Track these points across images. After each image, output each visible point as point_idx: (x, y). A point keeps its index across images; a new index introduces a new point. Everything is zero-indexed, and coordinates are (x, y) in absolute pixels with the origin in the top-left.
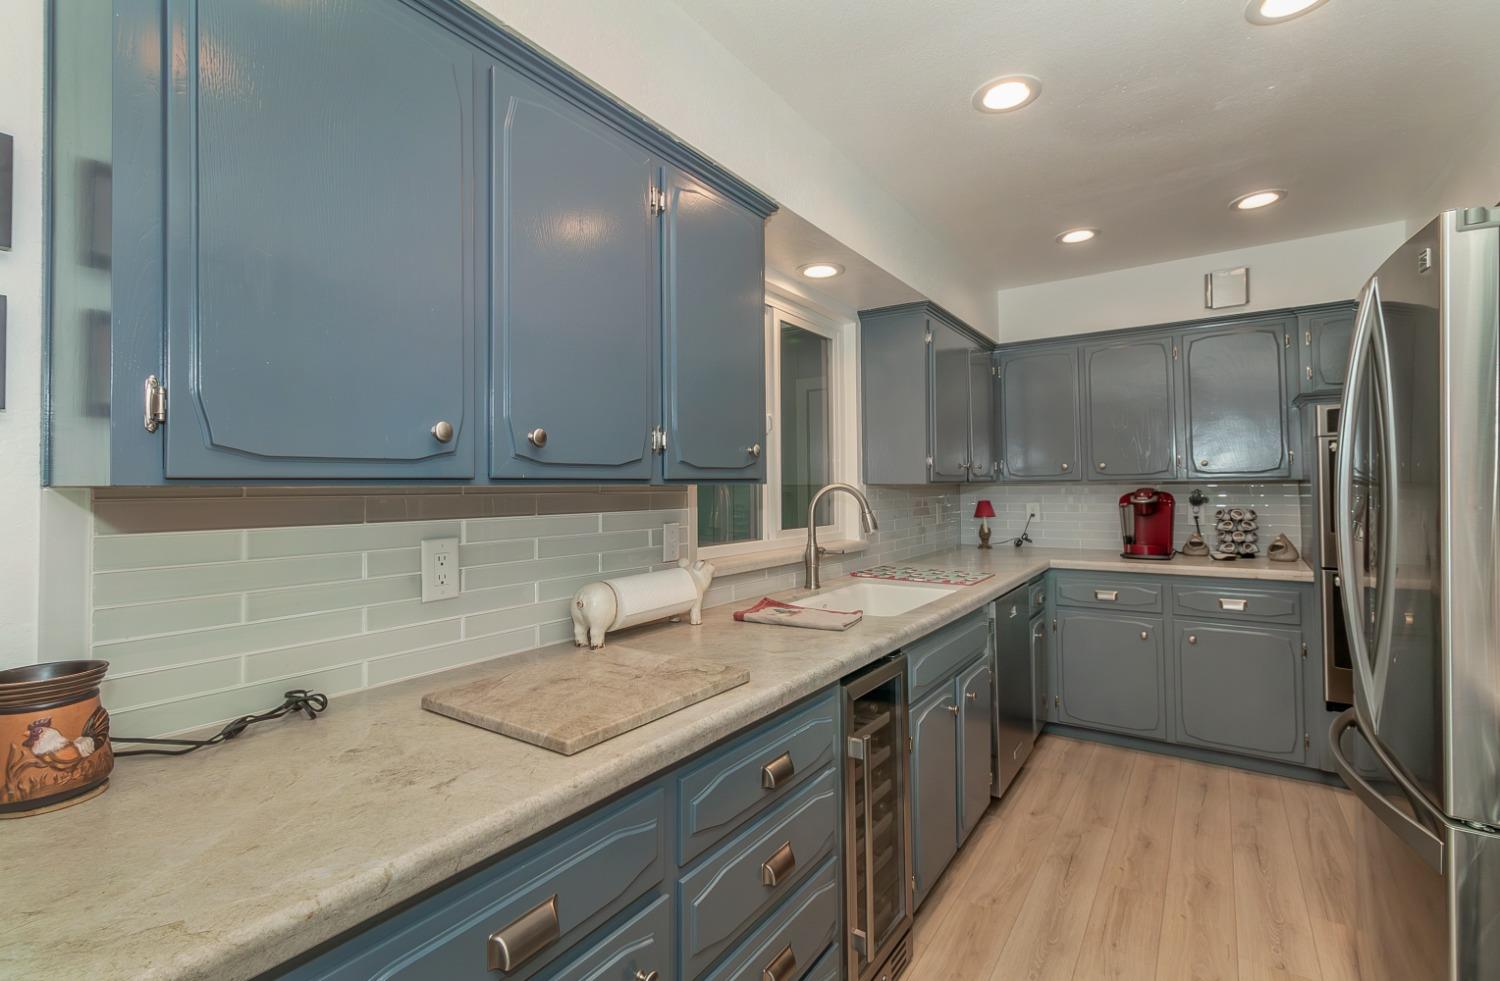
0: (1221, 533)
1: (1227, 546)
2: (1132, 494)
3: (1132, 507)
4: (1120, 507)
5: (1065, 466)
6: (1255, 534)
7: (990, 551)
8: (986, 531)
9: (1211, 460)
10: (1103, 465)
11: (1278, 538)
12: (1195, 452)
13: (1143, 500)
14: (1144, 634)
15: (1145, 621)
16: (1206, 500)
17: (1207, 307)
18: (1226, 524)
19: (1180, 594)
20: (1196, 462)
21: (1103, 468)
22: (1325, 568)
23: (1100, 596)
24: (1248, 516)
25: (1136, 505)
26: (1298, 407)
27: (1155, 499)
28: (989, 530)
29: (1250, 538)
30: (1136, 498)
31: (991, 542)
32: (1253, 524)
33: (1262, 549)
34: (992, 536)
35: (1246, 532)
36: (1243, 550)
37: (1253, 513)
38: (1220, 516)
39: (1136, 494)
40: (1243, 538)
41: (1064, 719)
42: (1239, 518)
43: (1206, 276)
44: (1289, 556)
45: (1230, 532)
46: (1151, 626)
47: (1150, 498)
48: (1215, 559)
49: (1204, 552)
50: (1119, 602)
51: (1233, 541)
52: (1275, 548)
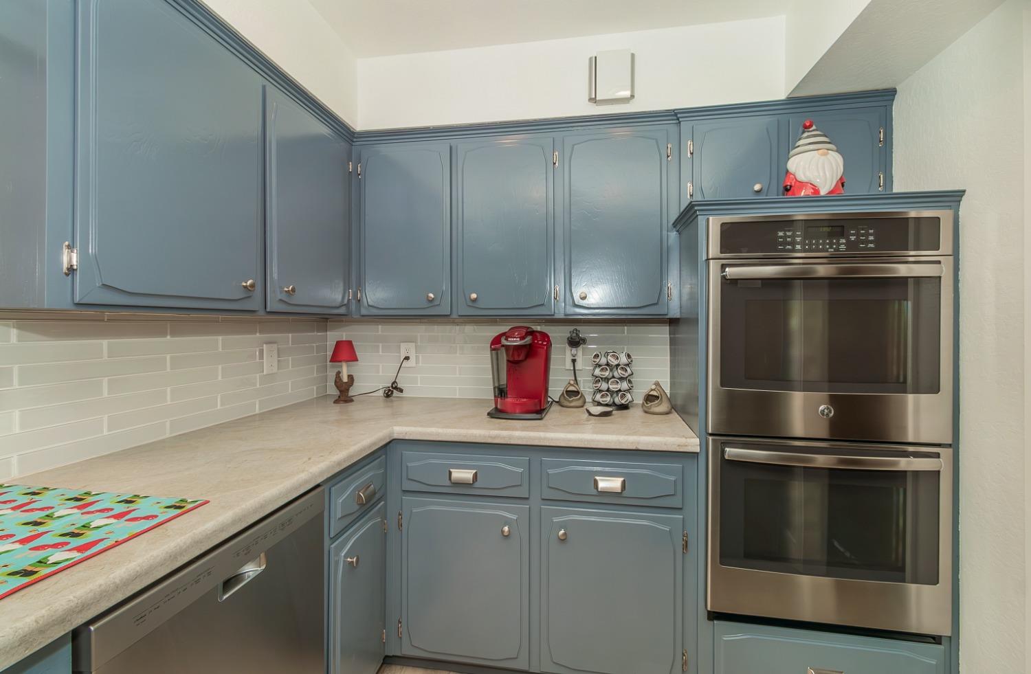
0: (597, 379)
1: (602, 396)
2: (503, 334)
3: (503, 350)
4: (492, 350)
5: (431, 295)
6: (630, 382)
7: (351, 404)
8: (345, 379)
9: (590, 292)
10: (474, 296)
11: (653, 387)
12: (574, 283)
13: (515, 342)
14: (506, 529)
15: (506, 510)
16: (584, 341)
17: (590, 100)
18: (602, 369)
19: (551, 471)
20: (574, 295)
21: (475, 301)
22: (711, 435)
23: (455, 476)
24: (624, 360)
25: (507, 347)
26: (678, 231)
27: (528, 340)
28: (351, 378)
29: (625, 385)
30: (506, 339)
31: (352, 392)
32: (628, 369)
35: (622, 379)
36: (618, 400)
37: (628, 356)
38: (598, 360)
39: (508, 335)
40: (619, 386)
41: (407, 651)
42: (616, 362)
43: (591, 59)
44: (664, 407)
45: (607, 380)
46: (514, 517)
47: (522, 338)
48: (590, 414)
49: (579, 403)
50: (477, 485)
51: (608, 390)
52: (649, 398)
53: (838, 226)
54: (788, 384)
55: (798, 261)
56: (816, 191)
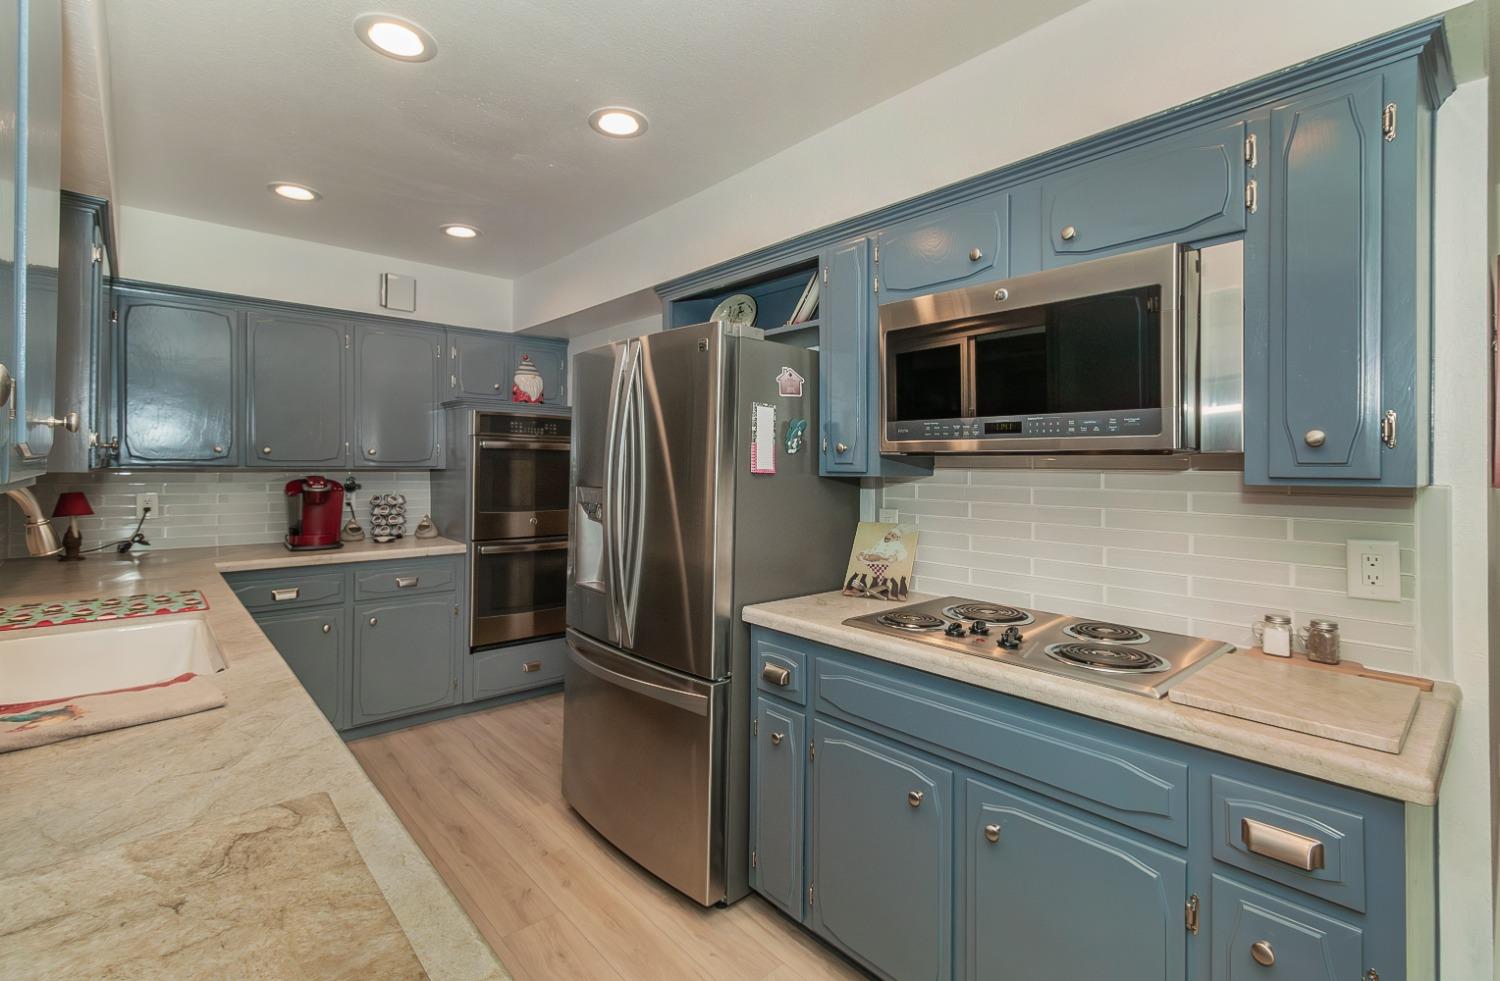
0: (377, 517)
1: (383, 530)
3: (301, 495)
4: (287, 496)
6: (403, 517)
7: (81, 564)
8: (76, 535)
10: (267, 450)
11: (422, 520)
12: (364, 440)
16: (359, 487)
17: (381, 305)
18: (383, 509)
19: (361, 580)
20: (363, 451)
21: (267, 453)
22: (471, 543)
23: (278, 597)
24: (400, 500)
25: (304, 493)
28: (79, 533)
29: (400, 520)
32: (403, 508)
33: (411, 528)
34: (83, 541)
35: (398, 515)
36: (395, 532)
37: (403, 497)
38: (378, 502)
39: (304, 481)
40: (395, 521)
42: (393, 502)
43: (382, 275)
44: (433, 533)
45: (385, 517)
46: (332, 618)
48: (378, 543)
49: (360, 537)
50: (299, 600)
51: (387, 525)
52: (421, 527)
53: (541, 422)
54: (510, 507)
55: (519, 437)
56: (529, 398)
